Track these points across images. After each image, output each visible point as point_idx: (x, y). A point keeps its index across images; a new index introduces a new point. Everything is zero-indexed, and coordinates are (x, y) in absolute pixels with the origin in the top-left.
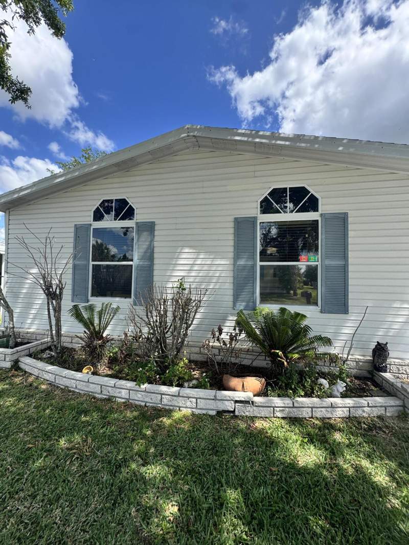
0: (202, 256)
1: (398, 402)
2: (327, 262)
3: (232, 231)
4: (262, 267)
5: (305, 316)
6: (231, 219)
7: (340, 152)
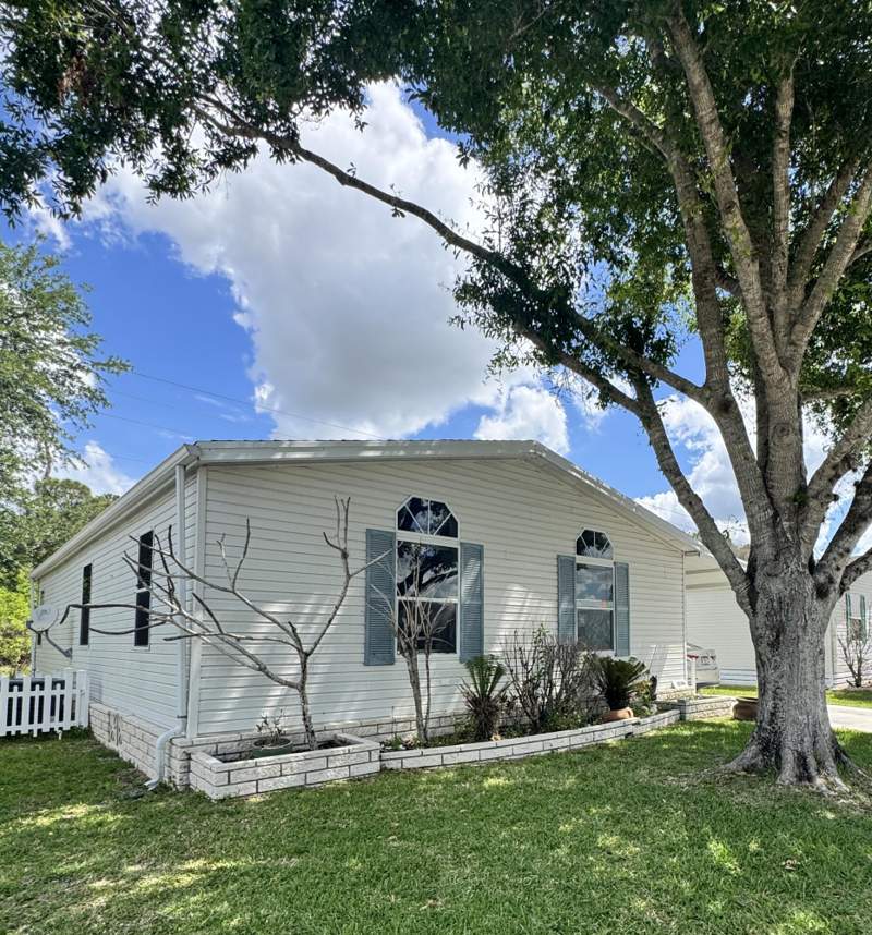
1: (678, 711)
2: (619, 608)
3: (554, 568)
4: (578, 611)
6: (553, 555)
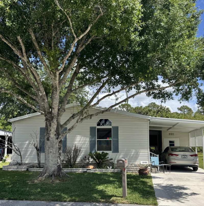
0: (82, 138)
2: (114, 139)
3: (89, 130)
4: (97, 140)
5: (108, 154)
6: (89, 127)
7: (115, 113)
